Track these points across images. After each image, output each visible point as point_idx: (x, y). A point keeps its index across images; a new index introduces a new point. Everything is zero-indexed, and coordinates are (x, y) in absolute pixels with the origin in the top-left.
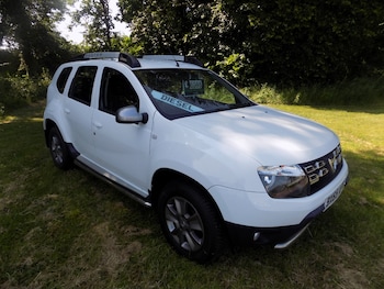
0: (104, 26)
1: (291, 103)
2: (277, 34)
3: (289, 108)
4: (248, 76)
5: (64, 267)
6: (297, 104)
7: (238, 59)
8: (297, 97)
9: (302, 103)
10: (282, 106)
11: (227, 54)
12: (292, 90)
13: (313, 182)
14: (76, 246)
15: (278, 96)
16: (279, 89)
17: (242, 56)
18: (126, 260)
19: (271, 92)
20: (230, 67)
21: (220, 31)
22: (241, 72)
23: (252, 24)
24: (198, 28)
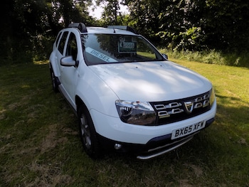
0: (114, 8)
1: (231, 64)
2: (227, 12)
3: (228, 68)
4: (202, 43)
5: (21, 143)
6: (237, 66)
7: (196, 31)
8: (238, 60)
9: (241, 65)
10: (224, 66)
11: (188, 27)
12: (234, 55)
13: (161, 116)
14: (35, 133)
15: (222, 59)
16: (224, 54)
17: (199, 29)
18: (54, 146)
19: (217, 55)
20: (189, 36)
21: (185, 11)
22: (197, 40)
23: (208, 5)
24: (170, 9)
